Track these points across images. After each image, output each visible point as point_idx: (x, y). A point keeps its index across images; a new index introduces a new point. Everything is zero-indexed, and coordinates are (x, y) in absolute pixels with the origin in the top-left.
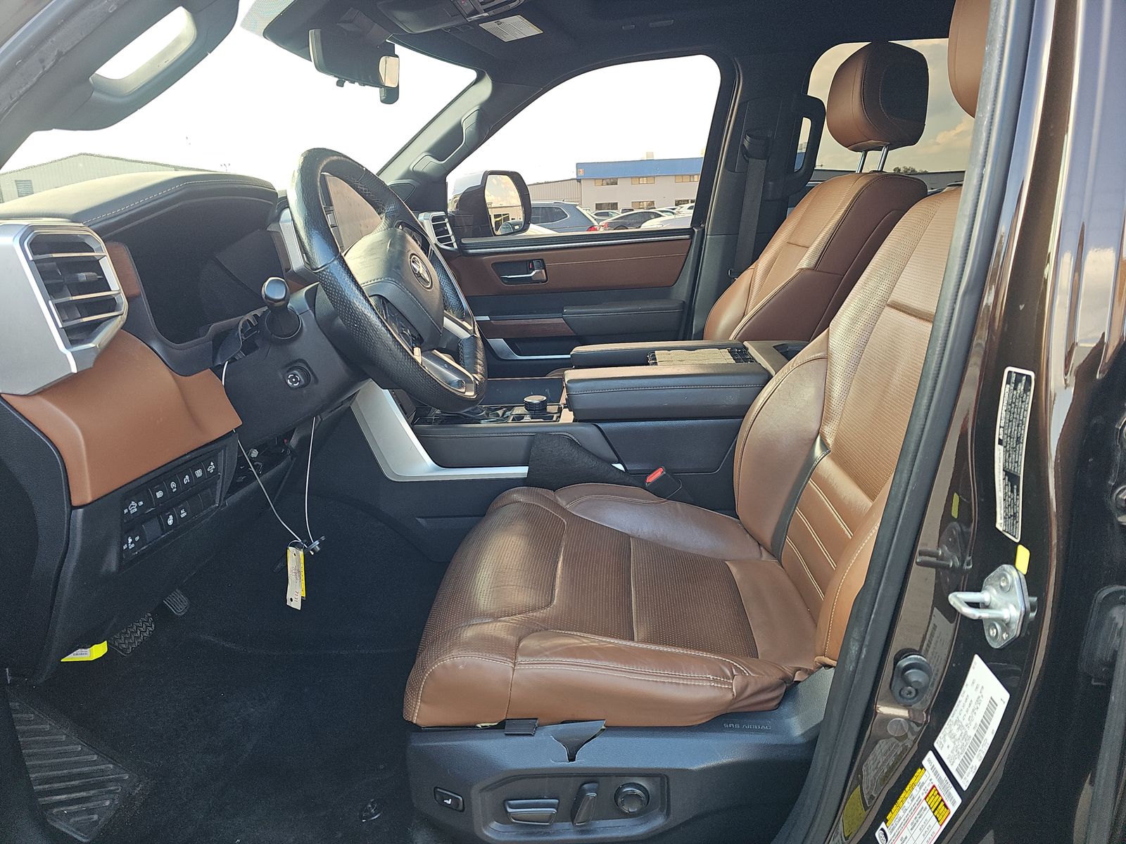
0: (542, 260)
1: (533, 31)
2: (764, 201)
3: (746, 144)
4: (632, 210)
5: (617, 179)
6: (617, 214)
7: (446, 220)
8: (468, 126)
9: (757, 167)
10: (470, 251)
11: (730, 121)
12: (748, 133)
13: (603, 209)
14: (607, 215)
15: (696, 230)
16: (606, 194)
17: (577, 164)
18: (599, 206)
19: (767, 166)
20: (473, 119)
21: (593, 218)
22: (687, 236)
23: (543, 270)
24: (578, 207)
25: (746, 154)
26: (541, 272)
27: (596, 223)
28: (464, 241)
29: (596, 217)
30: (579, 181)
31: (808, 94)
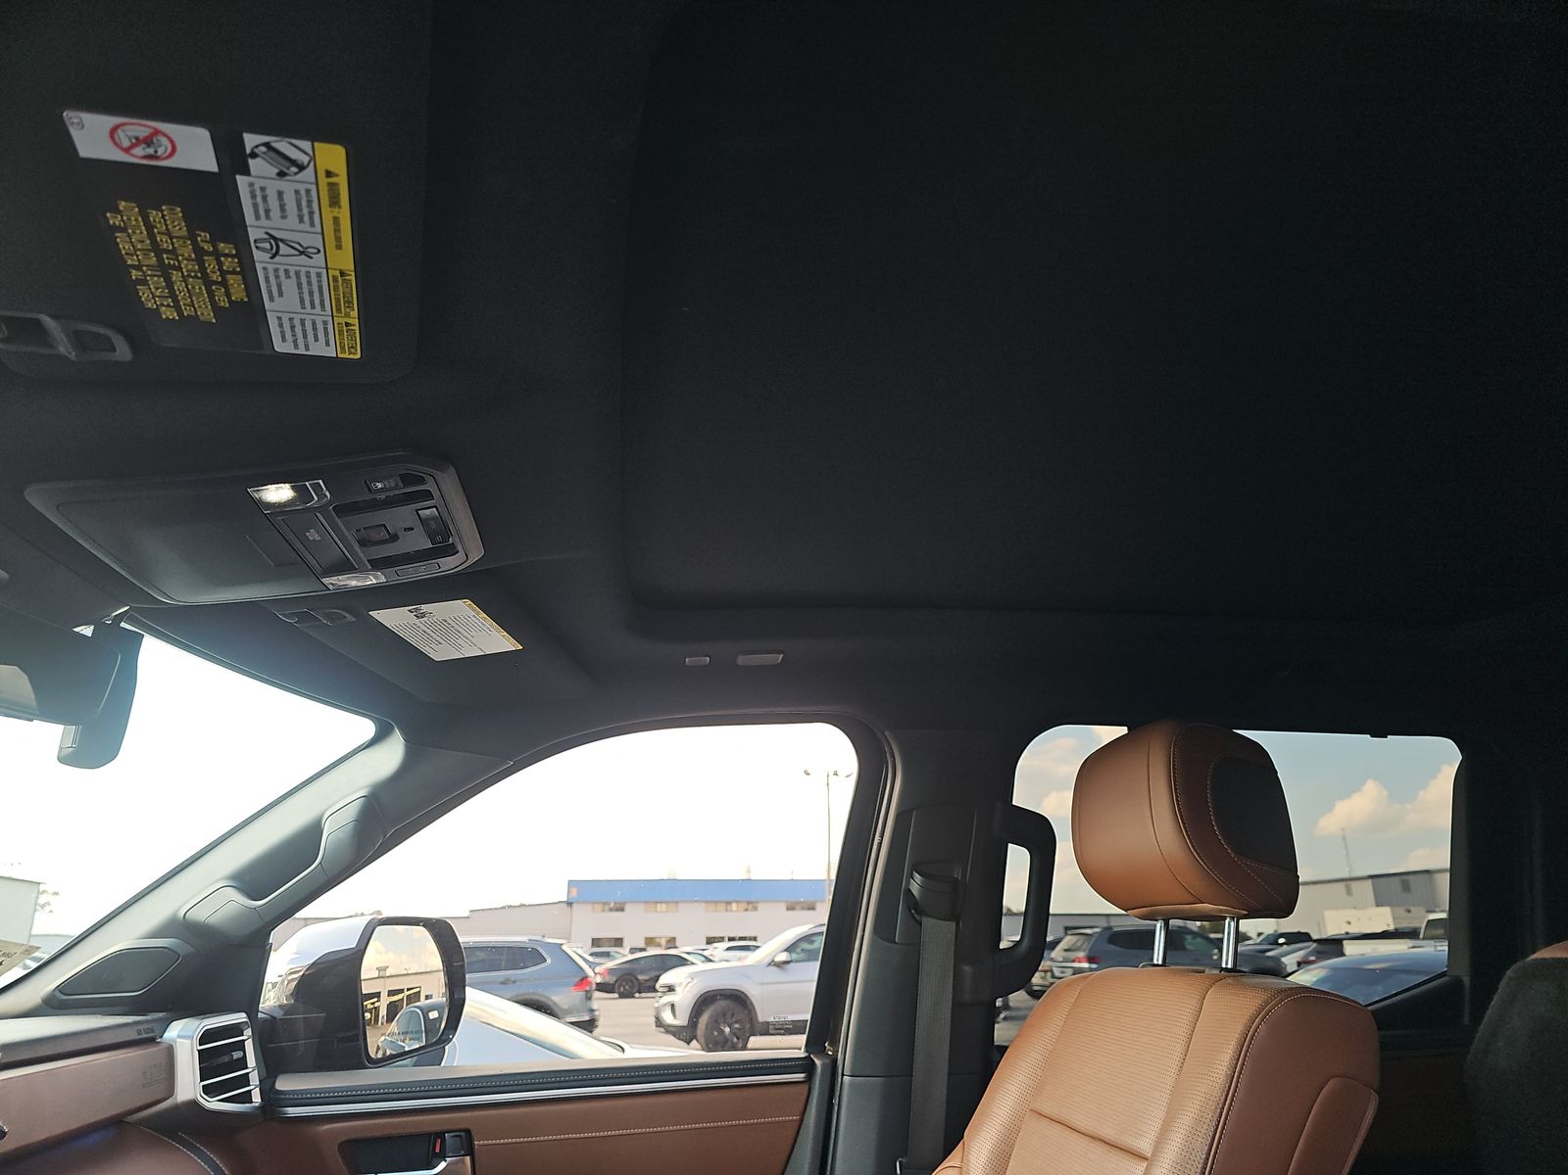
0: (468, 1132)
1: (500, 641)
2: (957, 1005)
3: (915, 889)
4: (643, 950)
5: (625, 903)
6: (622, 957)
7: (248, 1032)
8: (336, 829)
9: (939, 934)
10: (291, 1110)
11: (880, 844)
12: (916, 867)
13: (602, 946)
14: (607, 955)
15: (818, 1062)
16: (609, 925)
17: (570, 881)
18: (596, 942)
19: (957, 930)
20: (351, 813)
21: (585, 959)
22: (801, 1076)
23: (468, 1158)
24: (564, 947)
25: (914, 907)
26: (463, 1162)
27: (590, 972)
28: (285, 1084)
29: (590, 959)
30: (570, 904)
31: (1014, 803)
